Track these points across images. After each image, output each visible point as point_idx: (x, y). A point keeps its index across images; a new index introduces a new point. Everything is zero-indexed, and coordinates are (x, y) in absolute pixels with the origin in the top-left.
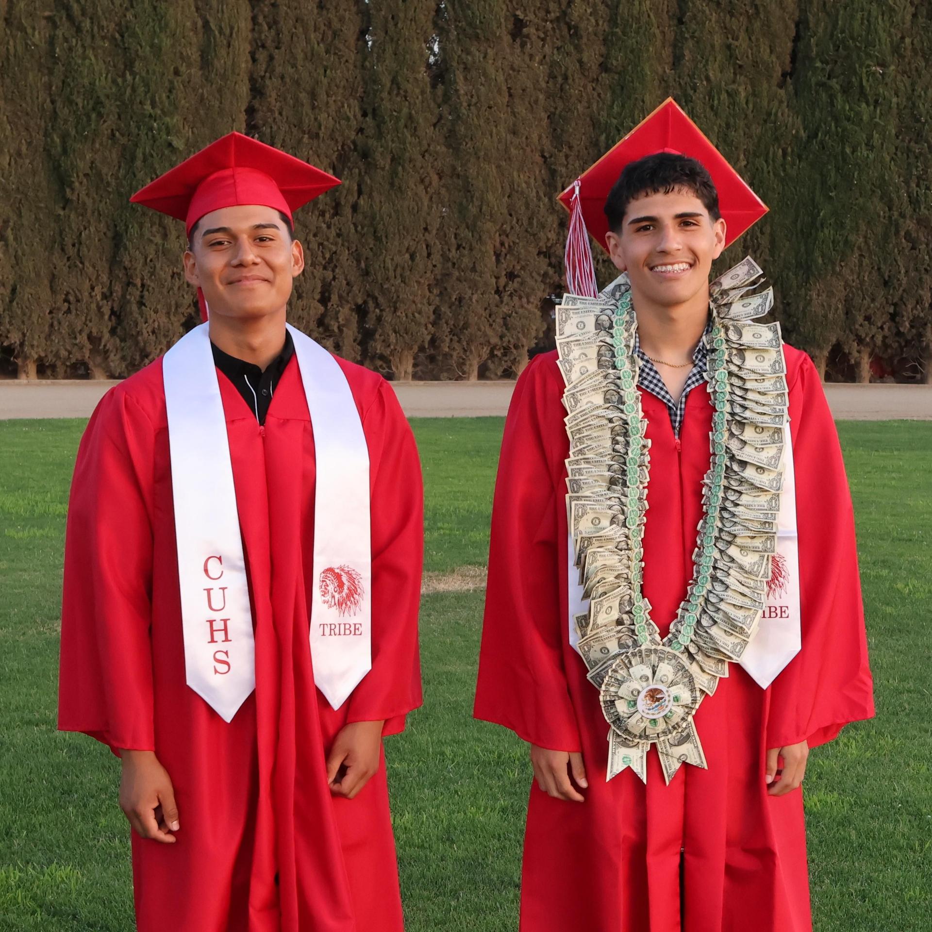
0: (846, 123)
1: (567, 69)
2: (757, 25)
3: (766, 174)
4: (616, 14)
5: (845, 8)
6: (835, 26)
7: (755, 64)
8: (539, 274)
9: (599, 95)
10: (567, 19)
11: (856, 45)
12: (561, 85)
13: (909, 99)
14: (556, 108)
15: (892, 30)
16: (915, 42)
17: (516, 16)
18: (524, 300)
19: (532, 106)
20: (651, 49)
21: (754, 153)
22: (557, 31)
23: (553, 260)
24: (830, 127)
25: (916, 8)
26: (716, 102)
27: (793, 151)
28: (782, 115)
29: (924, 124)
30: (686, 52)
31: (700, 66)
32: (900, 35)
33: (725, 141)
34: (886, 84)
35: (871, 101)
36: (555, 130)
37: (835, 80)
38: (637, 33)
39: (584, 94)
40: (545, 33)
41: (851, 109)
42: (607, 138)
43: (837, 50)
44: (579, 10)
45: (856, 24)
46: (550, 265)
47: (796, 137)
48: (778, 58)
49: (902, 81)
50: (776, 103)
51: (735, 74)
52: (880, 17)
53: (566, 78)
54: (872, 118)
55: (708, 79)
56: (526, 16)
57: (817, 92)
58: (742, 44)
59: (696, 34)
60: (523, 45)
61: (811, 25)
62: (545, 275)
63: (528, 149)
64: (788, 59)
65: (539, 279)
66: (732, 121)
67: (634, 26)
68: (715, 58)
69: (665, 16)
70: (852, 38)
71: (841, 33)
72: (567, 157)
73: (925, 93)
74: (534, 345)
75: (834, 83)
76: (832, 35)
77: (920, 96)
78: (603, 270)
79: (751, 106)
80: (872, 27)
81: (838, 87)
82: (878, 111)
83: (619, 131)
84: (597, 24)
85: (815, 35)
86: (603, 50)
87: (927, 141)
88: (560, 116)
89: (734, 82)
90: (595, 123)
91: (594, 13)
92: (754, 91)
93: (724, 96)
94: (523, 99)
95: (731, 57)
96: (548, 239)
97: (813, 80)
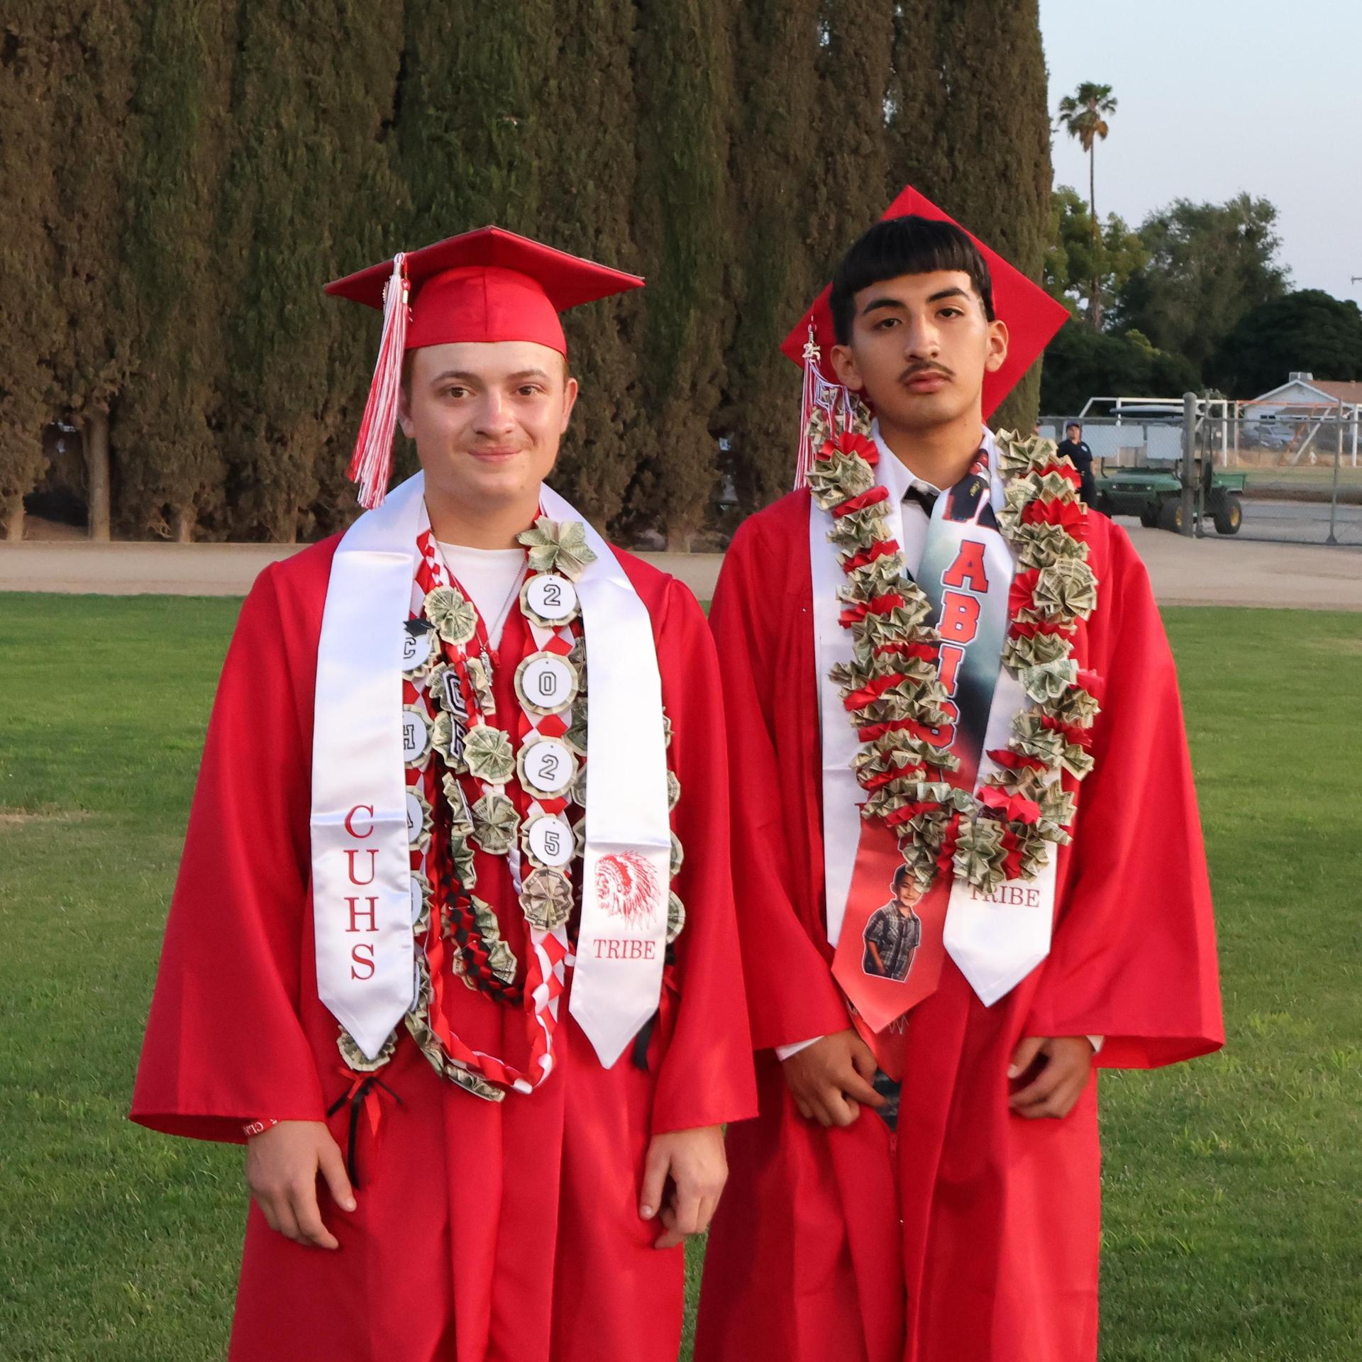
0: (469, 192)
1: (80, 106)
2: (347, 55)
3: (359, 259)
4: (150, 34)
5: (468, 37)
6: (454, 62)
7: (345, 109)
8: (41, 393)
9: (126, 144)
10: (81, 38)
11: (483, 88)
12: (73, 129)
13: (555, 161)
14: (65, 161)
15: (532, 69)
16: (563, 84)
17: (7, 31)
18: (18, 427)
19: (32, 156)
20: (199, 82)
21: (343, 230)
22: (68, 55)
23: (60, 372)
24: (449, 195)
25: (564, 39)
26: (290, 158)
27: (397, 228)
28: (382, 178)
29: (575, 196)
30: (249, 89)
31: (269, 108)
32: (542, 76)
33: (303, 213)
34: (525, 141)
35: (504, 162)
36: (63, 191)
37: (454, 133)
38: (181, 60)
39: (104, 141)
40: (50, 56)
41: (477, 173)
42: (138, 205)
43: (458, 93)
44: (98, 25)
45: (483, 58)
46: (56, 378)
47: (401, 209)
48: (377, 100)
49: (546, 137)
50: (374, 162)
51: (317, 120)
52: (515, 49)
53: (78, 119)
54: (505, 188)
55: (279, 126)
56: (21, 30)
57: (430, 149)
58: (327, 80)
59: (263, 65)
60: (18, 72)
61: (422, 58)
62: (49, 393)
63: (25, 218)
64: (389, 102)
65: (40, 398)
66: (312, 185)
67: (176, 50)
68: (290, 98)
69: (220, 40)
70: (478, 77)
71: (463, 70)
72: (80, 228)
73: (577, 154)
74: (31, 491)
75: (453, 137)
76: (450, 72)
77: (570, 159)
78: (131, 387)
79: (339, 166)
80: (505, 62)
81: (459, 143)
82: (513, 178)
83: (154, 194)
84: (124, 46)
85: (427, 71)
86: (133, 81)
87: (580, 220)
88: (71, 172)
89: (316, 132)
90: (119, 183)
91: (120, 30)
92: (343, 145)
93: (302, 151)
94: (18, 148)
95: (311, 96)
96: (54, 343)
97: (425, 134)
